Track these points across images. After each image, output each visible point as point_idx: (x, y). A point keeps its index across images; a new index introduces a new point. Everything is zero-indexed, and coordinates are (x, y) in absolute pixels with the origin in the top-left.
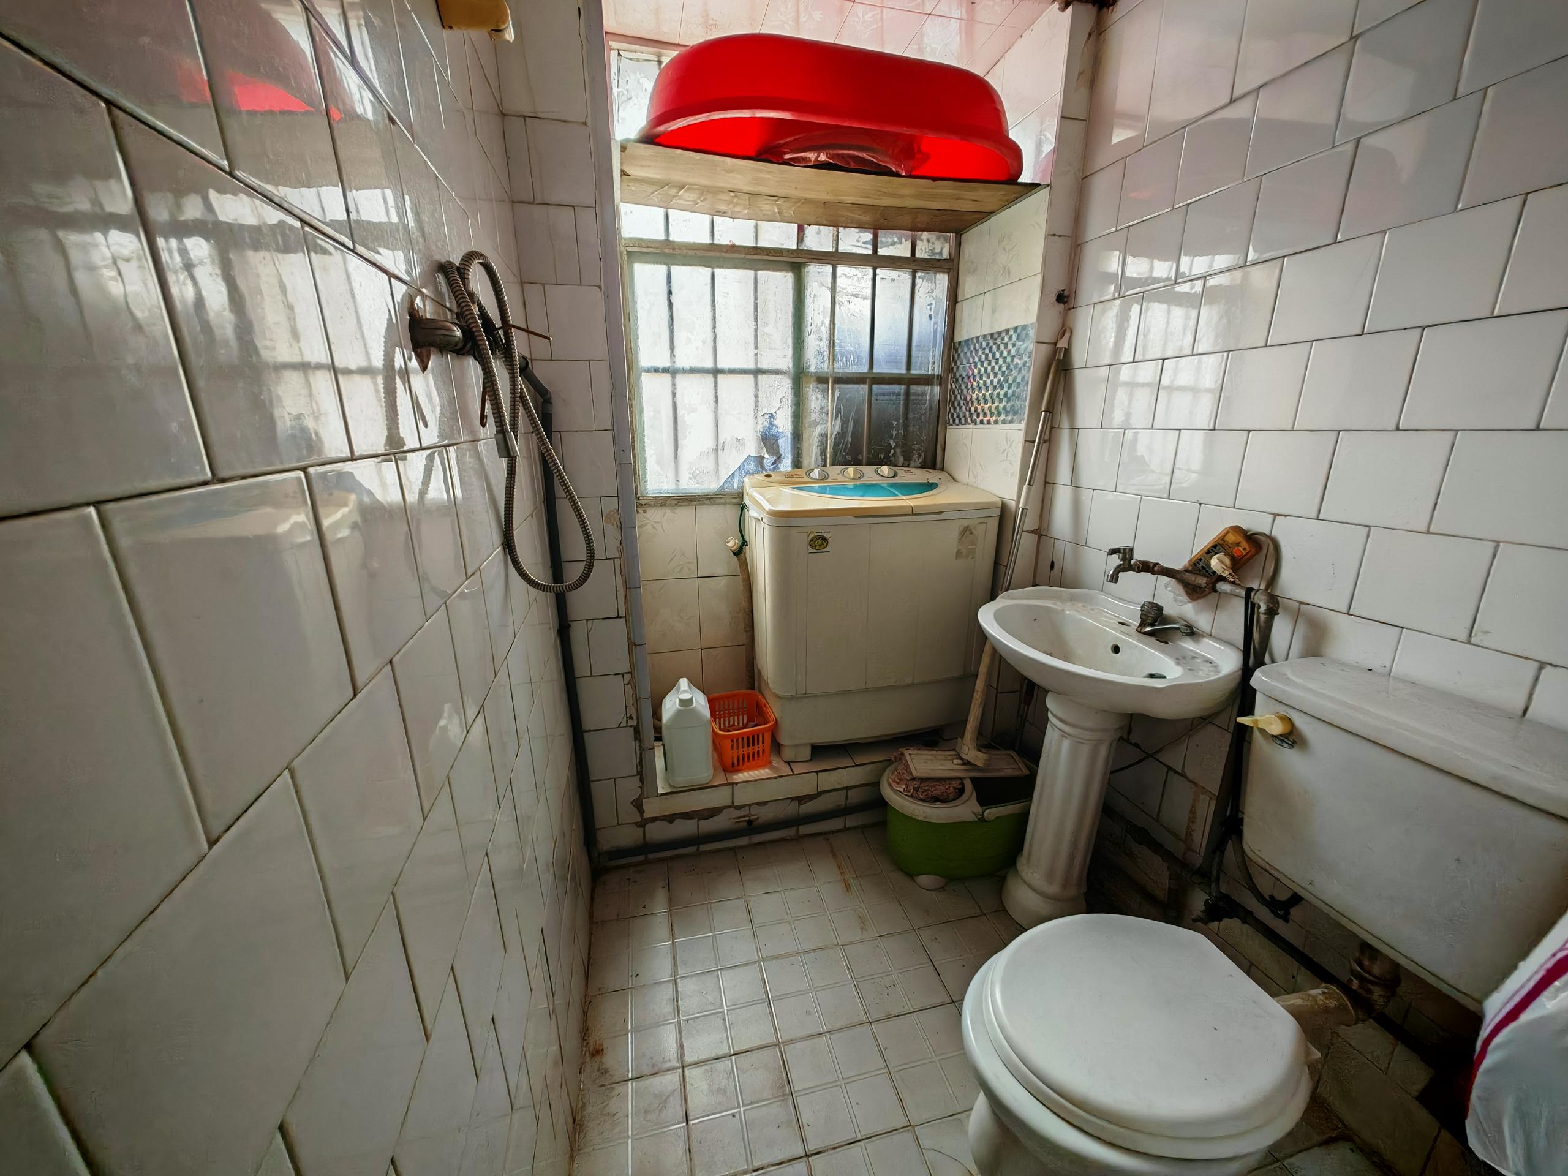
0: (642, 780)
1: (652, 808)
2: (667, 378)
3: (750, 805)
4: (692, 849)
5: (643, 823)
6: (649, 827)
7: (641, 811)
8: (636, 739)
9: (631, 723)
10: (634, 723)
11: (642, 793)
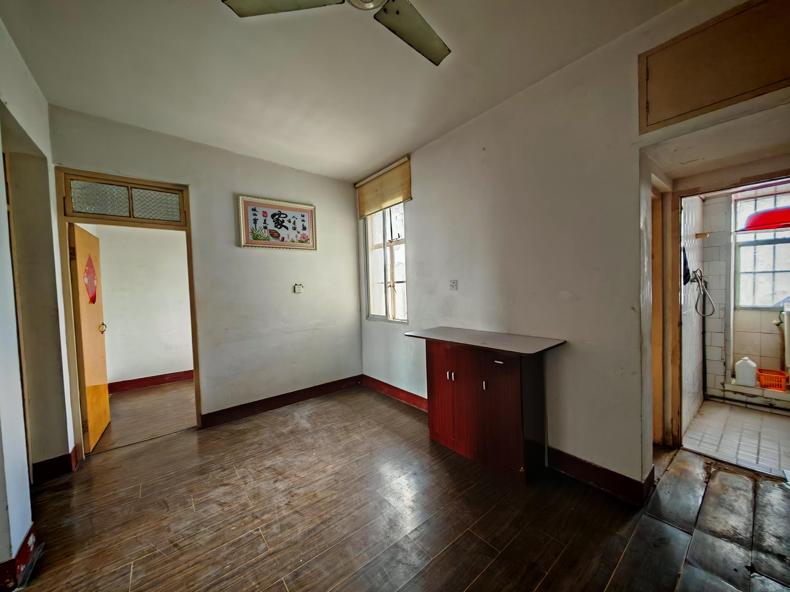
0: (725, 378)
1: (727, 387)
2: (752, 275)
3: (771, 399)
4: (744, 405)
5: (724, 391)
6: (726, 393)
7: (724, 387)
8: (724, 365)
9: (723, 360)
10: (724, 361)
11: (725, 381)
